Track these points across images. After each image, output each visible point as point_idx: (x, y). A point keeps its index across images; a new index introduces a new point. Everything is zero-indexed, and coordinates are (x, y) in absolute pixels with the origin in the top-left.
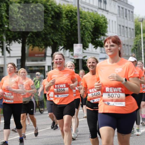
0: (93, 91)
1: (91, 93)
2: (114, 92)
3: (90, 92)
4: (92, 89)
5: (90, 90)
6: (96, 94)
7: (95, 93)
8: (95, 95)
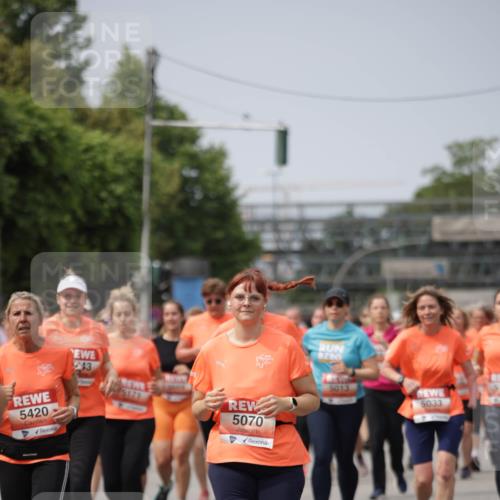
0: (25, 404)
1: (19, 407)
2: (247, 412)
3: (16, 405)
4: (24, 397)
5: (15, 399)
6: (35, 413)
7: (33, 408)
8: (32, 415)
